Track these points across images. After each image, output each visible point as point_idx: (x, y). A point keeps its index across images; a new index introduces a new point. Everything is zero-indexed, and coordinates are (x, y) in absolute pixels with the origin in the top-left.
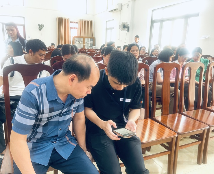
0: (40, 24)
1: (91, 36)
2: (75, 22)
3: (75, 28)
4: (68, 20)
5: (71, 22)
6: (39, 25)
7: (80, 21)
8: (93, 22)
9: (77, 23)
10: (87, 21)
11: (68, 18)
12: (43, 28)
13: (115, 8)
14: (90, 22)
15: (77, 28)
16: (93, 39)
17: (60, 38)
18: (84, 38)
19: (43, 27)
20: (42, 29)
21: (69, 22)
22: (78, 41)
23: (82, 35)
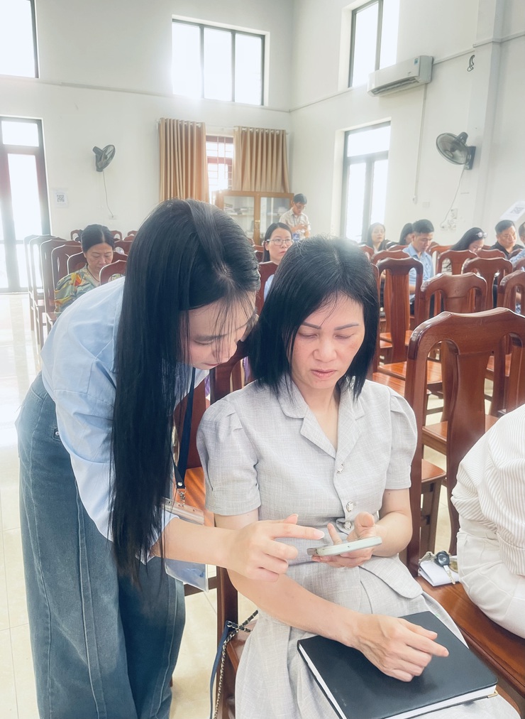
0: (102, 147)
1: (279, 189)
2: (222, 139)
3: (221, 160)
4: (200, 131)
5: (209, 138)
6: (96, 149)
7: (244, 135)
8: (288, 138)
9: (229, 140)
10: (267, 135)
11: (202, 123)
12: (112, 163)
13: (405, 76)
14: (278, 136)
15: (229, 162)
18: (256, 196)
19: (112, 156)
20: (107, 164)
21: (205, 138)
22: (234, 207)
23: (246, 187)
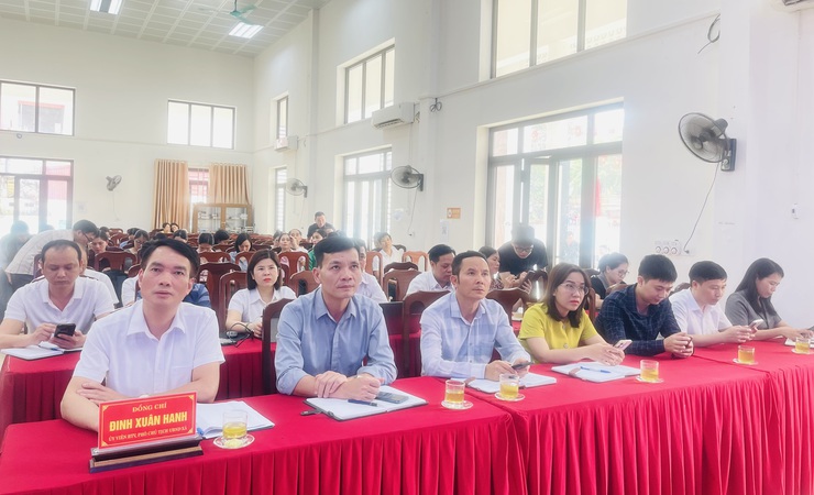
0: (112, 177)
1: (244, 202)
2: (201, 170)
3: (201, 183)
4: (183, 165)
5: (190, 170)
6: (108, 178)
7: (215, 168)
8: (249, 170)
9: (207, 171)
10: (233, 167)
11: (185, 161)
12: (118, 187)
14: (241, 168)
15: (207, 184)
16: (247, 208)
17: (160, 209)
18: (223, 207)
19: (118, 183)
20: (115, 187)
21: (187, 170)
22: (208, 213)
23: (218, 201)
